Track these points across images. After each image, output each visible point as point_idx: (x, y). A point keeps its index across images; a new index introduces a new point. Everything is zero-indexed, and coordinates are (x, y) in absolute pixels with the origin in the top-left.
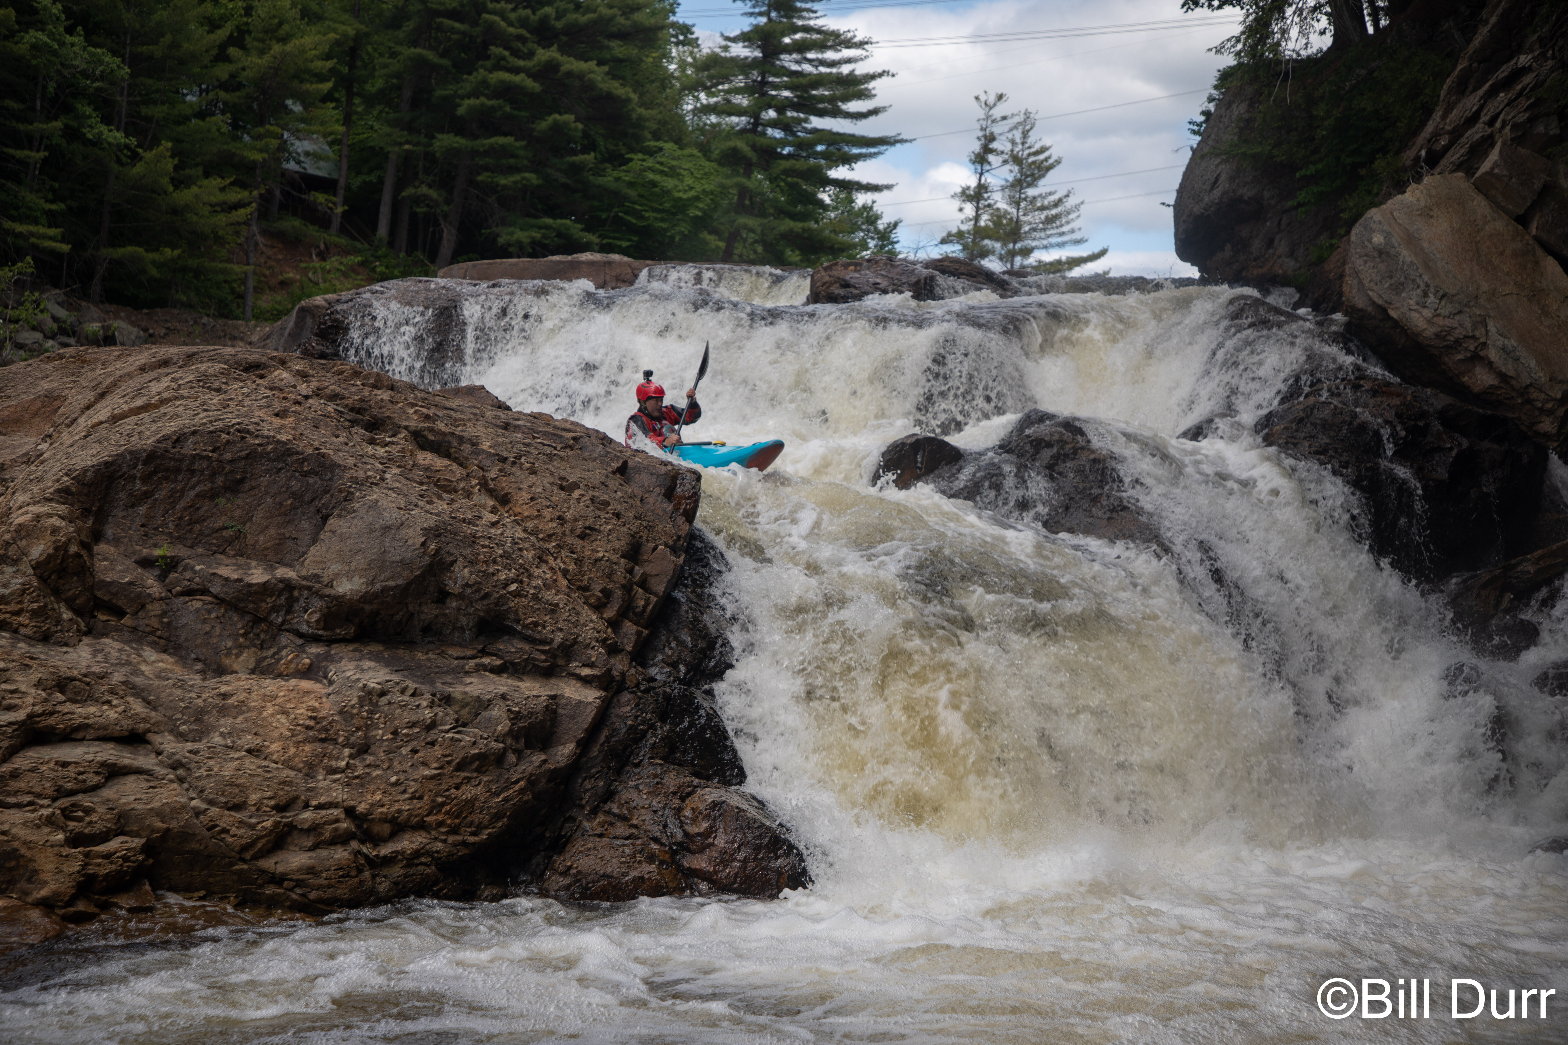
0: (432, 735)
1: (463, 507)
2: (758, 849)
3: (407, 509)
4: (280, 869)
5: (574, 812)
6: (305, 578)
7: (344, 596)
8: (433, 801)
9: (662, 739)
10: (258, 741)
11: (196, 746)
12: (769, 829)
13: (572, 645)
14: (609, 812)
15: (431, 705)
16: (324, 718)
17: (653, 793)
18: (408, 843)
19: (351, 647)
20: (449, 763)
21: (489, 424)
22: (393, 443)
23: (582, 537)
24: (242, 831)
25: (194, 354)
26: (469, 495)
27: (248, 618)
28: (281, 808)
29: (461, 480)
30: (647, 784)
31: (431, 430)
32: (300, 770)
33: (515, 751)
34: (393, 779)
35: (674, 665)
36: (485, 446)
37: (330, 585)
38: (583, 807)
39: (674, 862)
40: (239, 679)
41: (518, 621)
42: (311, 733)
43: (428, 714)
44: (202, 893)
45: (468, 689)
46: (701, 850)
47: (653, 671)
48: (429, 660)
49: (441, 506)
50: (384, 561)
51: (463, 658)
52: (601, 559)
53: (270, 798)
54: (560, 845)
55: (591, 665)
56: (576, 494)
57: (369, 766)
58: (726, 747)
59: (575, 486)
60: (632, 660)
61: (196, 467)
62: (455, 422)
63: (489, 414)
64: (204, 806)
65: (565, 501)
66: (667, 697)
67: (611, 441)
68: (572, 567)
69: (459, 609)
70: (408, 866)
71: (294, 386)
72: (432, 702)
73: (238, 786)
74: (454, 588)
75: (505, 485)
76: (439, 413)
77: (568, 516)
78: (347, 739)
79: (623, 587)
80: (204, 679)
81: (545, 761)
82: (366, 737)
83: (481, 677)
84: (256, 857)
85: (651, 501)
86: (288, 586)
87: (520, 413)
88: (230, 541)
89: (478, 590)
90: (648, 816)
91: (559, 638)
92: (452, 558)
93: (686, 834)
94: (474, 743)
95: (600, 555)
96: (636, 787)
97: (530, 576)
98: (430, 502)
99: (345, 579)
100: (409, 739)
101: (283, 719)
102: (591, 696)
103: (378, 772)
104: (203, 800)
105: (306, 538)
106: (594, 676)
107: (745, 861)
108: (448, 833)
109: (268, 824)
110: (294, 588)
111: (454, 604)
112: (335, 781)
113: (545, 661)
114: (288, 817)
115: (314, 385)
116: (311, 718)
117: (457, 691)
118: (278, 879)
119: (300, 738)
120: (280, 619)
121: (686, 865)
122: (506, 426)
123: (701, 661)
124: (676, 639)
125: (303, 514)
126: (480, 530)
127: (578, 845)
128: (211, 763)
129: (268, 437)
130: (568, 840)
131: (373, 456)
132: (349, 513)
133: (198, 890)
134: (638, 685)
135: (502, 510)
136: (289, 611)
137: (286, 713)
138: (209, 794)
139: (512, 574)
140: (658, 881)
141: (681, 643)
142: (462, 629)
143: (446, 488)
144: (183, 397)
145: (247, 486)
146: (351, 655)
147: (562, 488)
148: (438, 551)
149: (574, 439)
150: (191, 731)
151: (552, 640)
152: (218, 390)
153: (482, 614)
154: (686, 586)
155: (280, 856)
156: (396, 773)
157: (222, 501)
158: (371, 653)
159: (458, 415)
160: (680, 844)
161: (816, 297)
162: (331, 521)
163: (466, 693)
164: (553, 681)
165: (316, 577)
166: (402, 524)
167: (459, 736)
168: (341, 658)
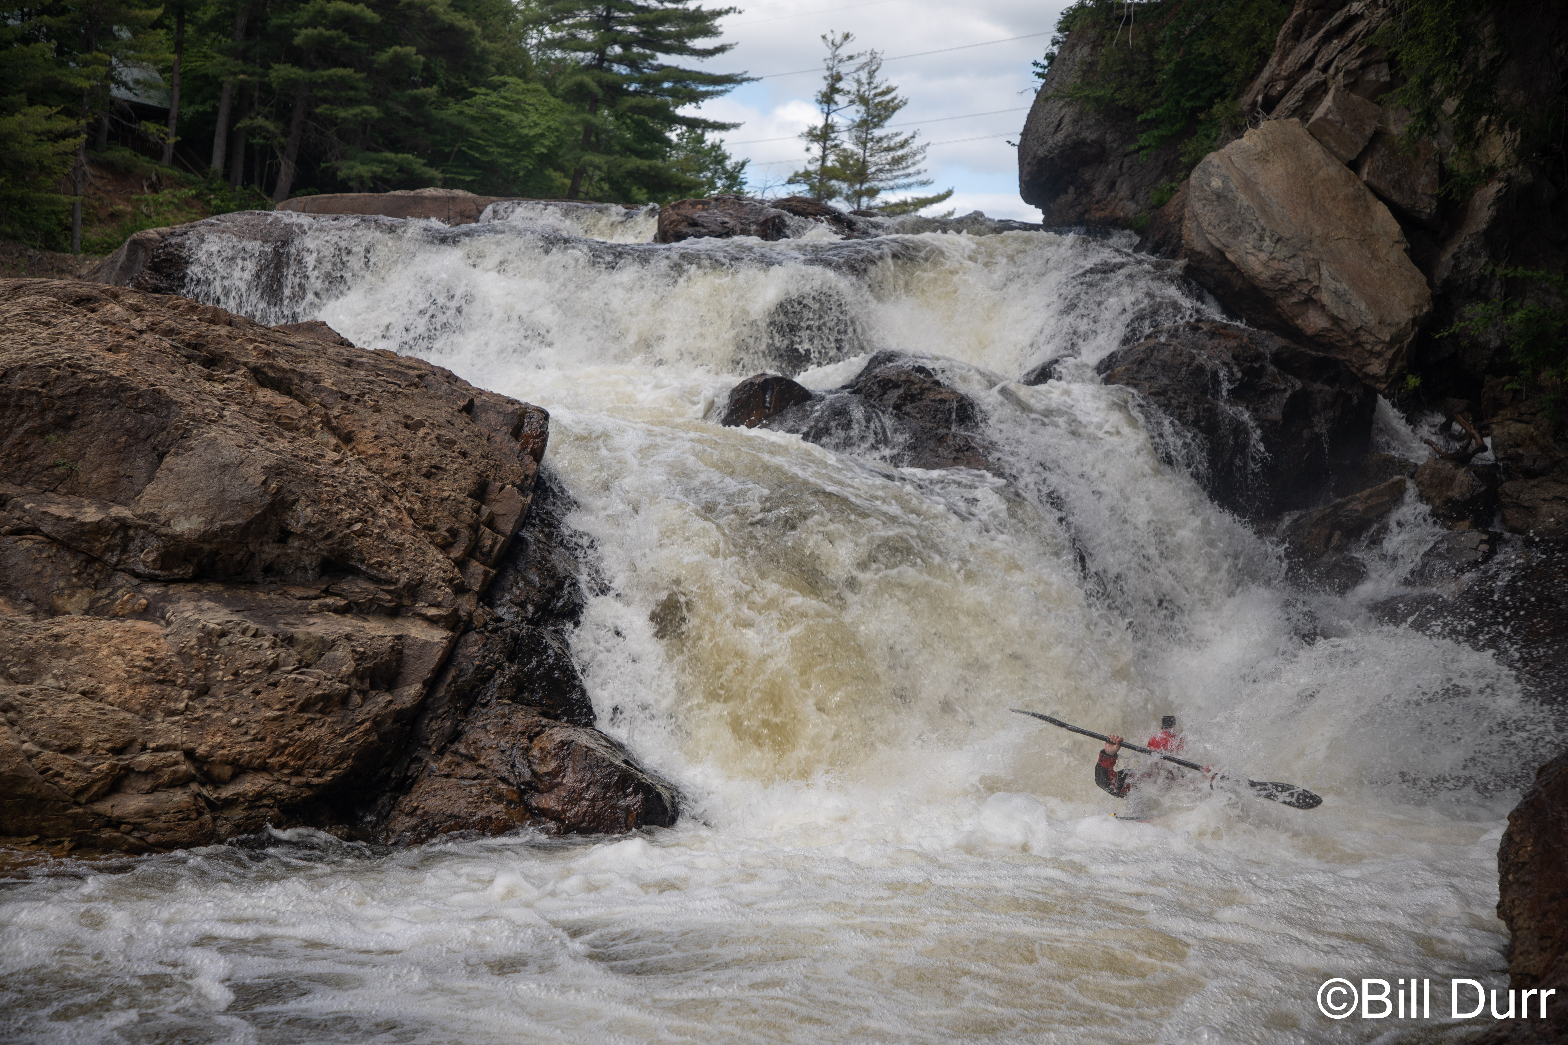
0: (274, 677)
1: (305, 445)
2: (607, 787)
3: (246, 447)
4: (117, 812)
5: (421, 752)
6: (140, 517)
7: (181, 535)
8: (276, 742)
9: (510, 679)
10: (93, 682)
11: (27, 688)
12: (617, 768)
13: (418, 585)
14: (456, 753)
15: (273, 646)
16: (161, 659)
17: (502, 732)
18: (249, 785)
19: (189, 587)
20: (292, 704)
21: (331, 361)
22: (231, 380)
23: (428, 476)
24: (77, 774)
25: (21, 286)
26: (311, 433)
27: (81, 557)
28: (117, 751)
29: (303, 417)
30: (494, 725)
31: (271, 367)
32: (137, 712)
33: (360, 692)
34: (235, 721)
35: (522, 605)
36: (328, 383)
37: (167, 524)
38: (429, 748)
39: (522, 801)
40: (73, 620)
41: (362, 561)
42: (148, 675)
43: (270, 655)
44: (35, 838)
45: (311, 629)
46: (550, 789)
47: (501, 611)
48: (271, 600)
49: (282, 444)
50: (224, 500)
51: (306, 598)
52: (447, 498)
53: (106, 741)
54: (405, 786)
55: (438, 605)
56: (421, 432)
57: (209, 707)
58: (574, 687)
59: (420, 424)
60: (479, 600)
61: (24, 402)
62: (296, 359)
63: (331, 351)
64: (36, 749)
65: (410, 439)
66: (516, 638)
67: (457, 379)
68: (417, 506)
69: (301, 549)
70: (250, 808)
71: (128, 321)
72: (275, 643)
73: (72, 728)
74: (296, 527)
75: (348, 423)
76: (279, 349)
77: (414, 454)
78: (186, 680)
79: (470, 526)
80: (35, 620)
81: (391, 702)
82: (206, 678)
83: (324, 617)
84: (91, 801)
85: (498, 440)
86: (123, 525)
87: (363, 350)
88: (62, 479)
89: (321, 530)
90: (495, 756)
91: (404, 578)
92: (294, 497)
93: (534, 774)
94: (318, 684)
95: (446, 494)
96: (484, 727)
97: (375, 515)
98: (271, 440)
99: (182, 518)
100: (251, 680)
101: (119, 660)
102: (438, 636)
103: (219, 714)
104: (36, 743)
105: (141, 476)
106: (441, 616)
107: (594, 800)
108: (291, 775)
109: (104, 767)
110: (130, 527)
111: (296, 544)
112: (173, 723)
113: (390, 601)
114: (125, 759)
115: (148, 319)
116: (148, 659)
117: (300, 631)
118: (115, 823)
119: (137, 679)
120: (115, 559)
121: (534, 804)
122: (349, 363)
123: (549, 601)
124: (524, 578)
125: (139, 451)
126: (322, 469)
127: (425, 785)
128: (44, 705)
129: (100, 373)
130: (415, 780)
131: (211, 393)
132: (186, 451)
133: (31, 834)
134: (485, 625)
135: (345, 449)
136: (124, 551)
137: (122, 654)
138: (42, 737)
139: (356, 513)
140: (506, 821)
141: (529, 583)
142: (305, 569)
143: (288, 425)
144: (9, 331)
145: (78, 422)
146: (189, 595)
147: (407, 426)
148: (279, 490)
149: (419, 376)
150: (22, 673)
151: (398, 580)
152: (47, 324)
153: (325, 554)
154: (534, 526)
155: (117, 799)
156: (238, 715)
157: (52, 437)
158: (210, 593)
159: (299, 352)
160: (528, 783)
161: (665, 235)
162: (168, 459)
163: (309, 633)
164: (399, 621)
165: (153, 516)
166: (242, 462)
167: (302, 677)
168: (180, 599)
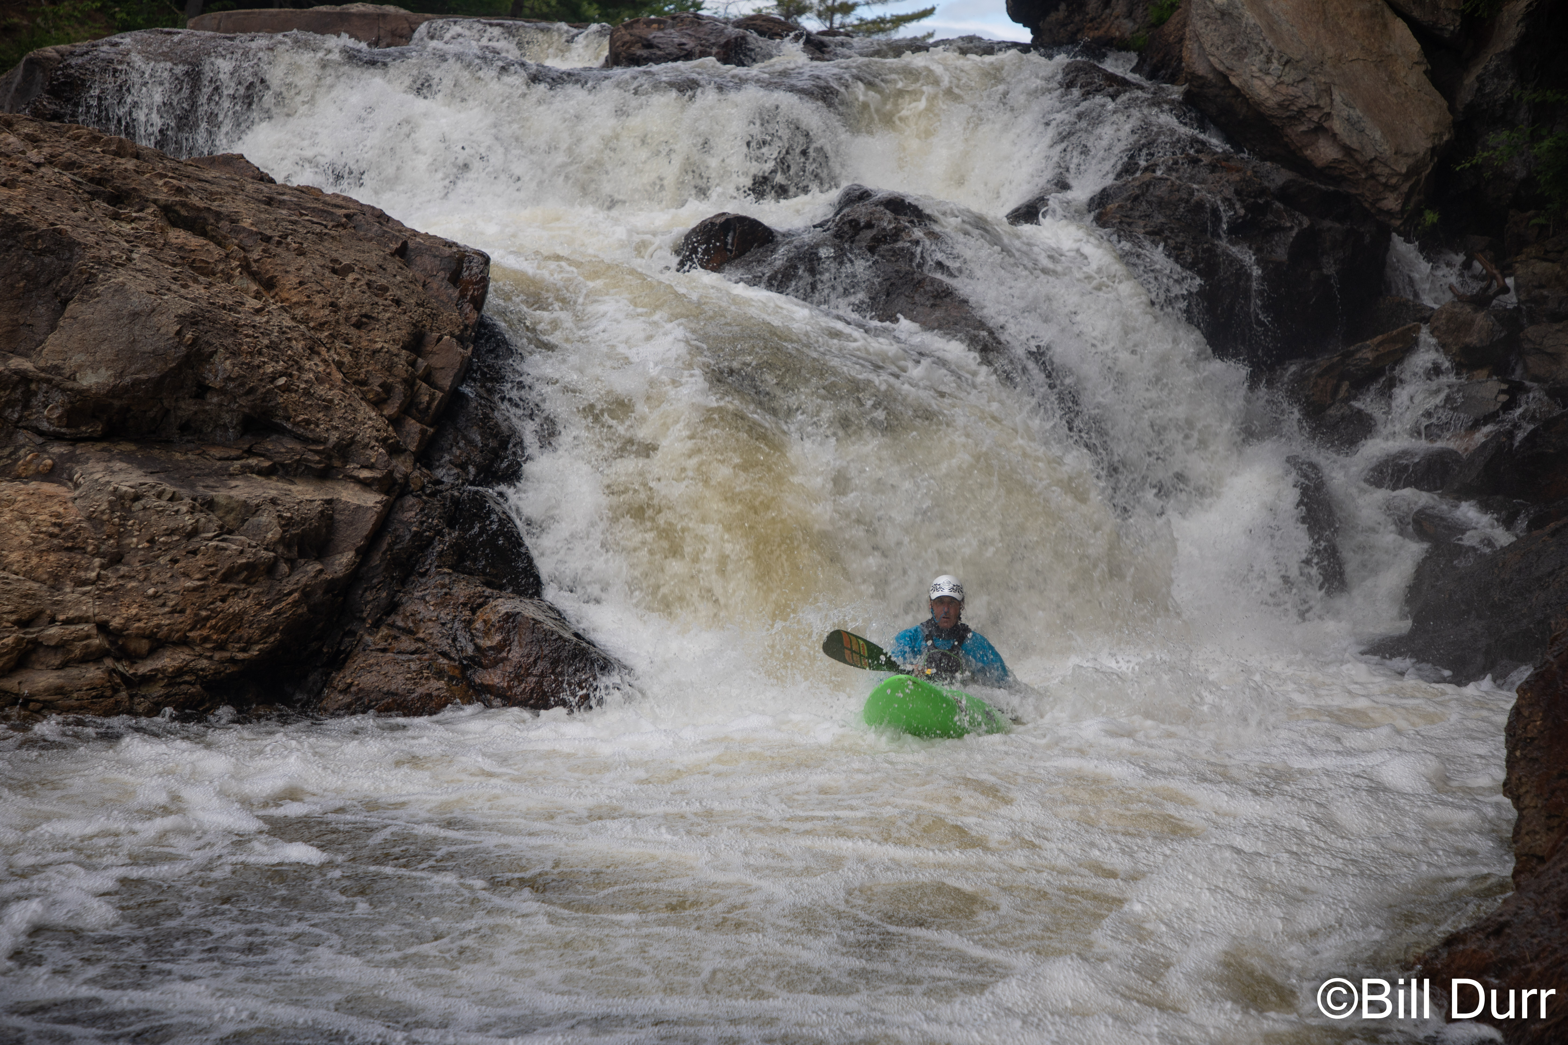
0: (193, 544)
1: (222, 292)
2: (555, 663)
3: (157, 293)
4: (26, 688)
5: (354, 625)
6: (43, 370)
7: (88, 390)
8: (196, 615)
9: (451, 546)
12: (567, 641)
13: (349, 445)
14: (392, 626)
15: (192, 511)
16: (70, 525)
17: (442, 603)
18: (168, 661)
19: (99, 446)
20: (213, 573)
21: (249, 199)
22: (140, 219)
23: (358, 325)
26: (229, 278)
28: (24, 624)
29: (220, 261)
30: (433, 595)
31: (184, 205)
32: (44, 582)
33: (287, 561)
34: (151, 591)
35: (463, 466)
36: (246, 223)
37: (72, 377)
38: (364, 620)
39: (464, 677)
41: (288, 419)
42: (56, 542)
43: (188, 520)
45: (233, 493)
46: (495, 664)
47: (440, 473)
48: (188, 460)
49: (197, 290)
50: (134, 351)
51: (227, 459)
52: (380, 351)
53: (11, 612)
54: (338, 661)
55: (371, 467)
56: (350, 278)
57: (122, 577)
58: (521, 554)
59: (349, 269)
60: (416, 460)
62: (211, 196)
63: (249, 187)
65: (337, 285)
66: (456, 502)
67: (389, 219)
68: (347, 359)
69: (221, 405)
70: (169, 684)
71: (23, 152)
72: (193, 507)
74: (215, 382)
75: (269, 267)
76: (193, 185)
77: (342, 302)
78: (97, 547)
79: (405, 381)
81: (321, 571)
82: (119, 545)
83: (247, 479)
85: (435, 286)
86: (24, 378)
87: (284, 186)
89: (242, 385)
90: (435, 629)
91: (334, 437)
92: (211, 349)
93: (477, 648)
94: (242, 552)
95: (379, 346)
96: (423, 598)
97: (300, 369)
98: (185, 286)
99: (89, 371)
100: (168, 547)
101: (23, 526)
102: (372, 500)
103: (134, 584)
105: (42, 325)
106: (374, 479)
107: (542, 675)
108: (214, 649)
109: (9, 640)
110: (31, 380)
111: (215, 400)
112: (84, 594)
113: (319, 462)
114: (32, 633)
115: (46, 151)
116: (55, 525)
117: (221, 495)
118: (22, 701)
119: (43, 547)
120: (16, 416)
121: (478, 681)
122: (269, 201)
123: (492, 461)
124: (464, 437)
125: (39, 297)
126: (242, 317)
127: (359, 661)
130: (349, 655)
131: (118, 233)
132: (91, 297)
134: (423, 488)
135: (267, 296)
136: (26, 406)
137: (26, 519)
139: (280, 366)
140: (445, 698)
141: (470, 442)
142: (225, 427)
143: (203, 270)
146: (99, 455)
147: (334, 271)
148: (195, 340)
149: (347, 216)
151: (327, 439)
153: (247, 410)
154: (475, 380)
155: (24, 675)
156: (154, 585)
158: (121, 453)
159: (214, 188)
160: (471, 658)
161: (615, 60)
162: (71, 306)
163: (231, 497)
164: (329, 484)
165: (56, 369)
166: (153, 310)
167: (224, 544)
168: (88, 459)
